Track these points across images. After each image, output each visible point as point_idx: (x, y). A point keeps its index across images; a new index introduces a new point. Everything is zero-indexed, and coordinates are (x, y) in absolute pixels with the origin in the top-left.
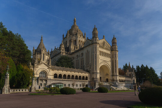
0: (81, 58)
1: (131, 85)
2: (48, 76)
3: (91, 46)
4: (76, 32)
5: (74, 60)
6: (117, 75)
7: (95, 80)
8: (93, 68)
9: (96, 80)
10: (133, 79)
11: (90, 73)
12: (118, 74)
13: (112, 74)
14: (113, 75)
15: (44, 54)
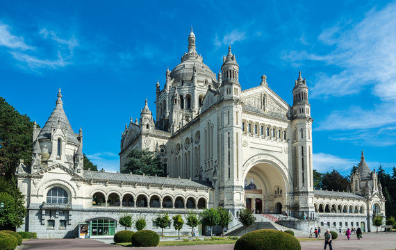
0: (195, 145)
1: (365, 220)
2: (73, 199)
3: (217, 109)
4: (192, 71)
5: (181, 151)
6: (307, 193)
7: (226, 207)
8: (223, 172)
9: (231, 207)
10: (372, 203)
11: (213, 188)
12: (310, 188)
13: (294, 189)
14: (295, 193)
15: (59, 140)
